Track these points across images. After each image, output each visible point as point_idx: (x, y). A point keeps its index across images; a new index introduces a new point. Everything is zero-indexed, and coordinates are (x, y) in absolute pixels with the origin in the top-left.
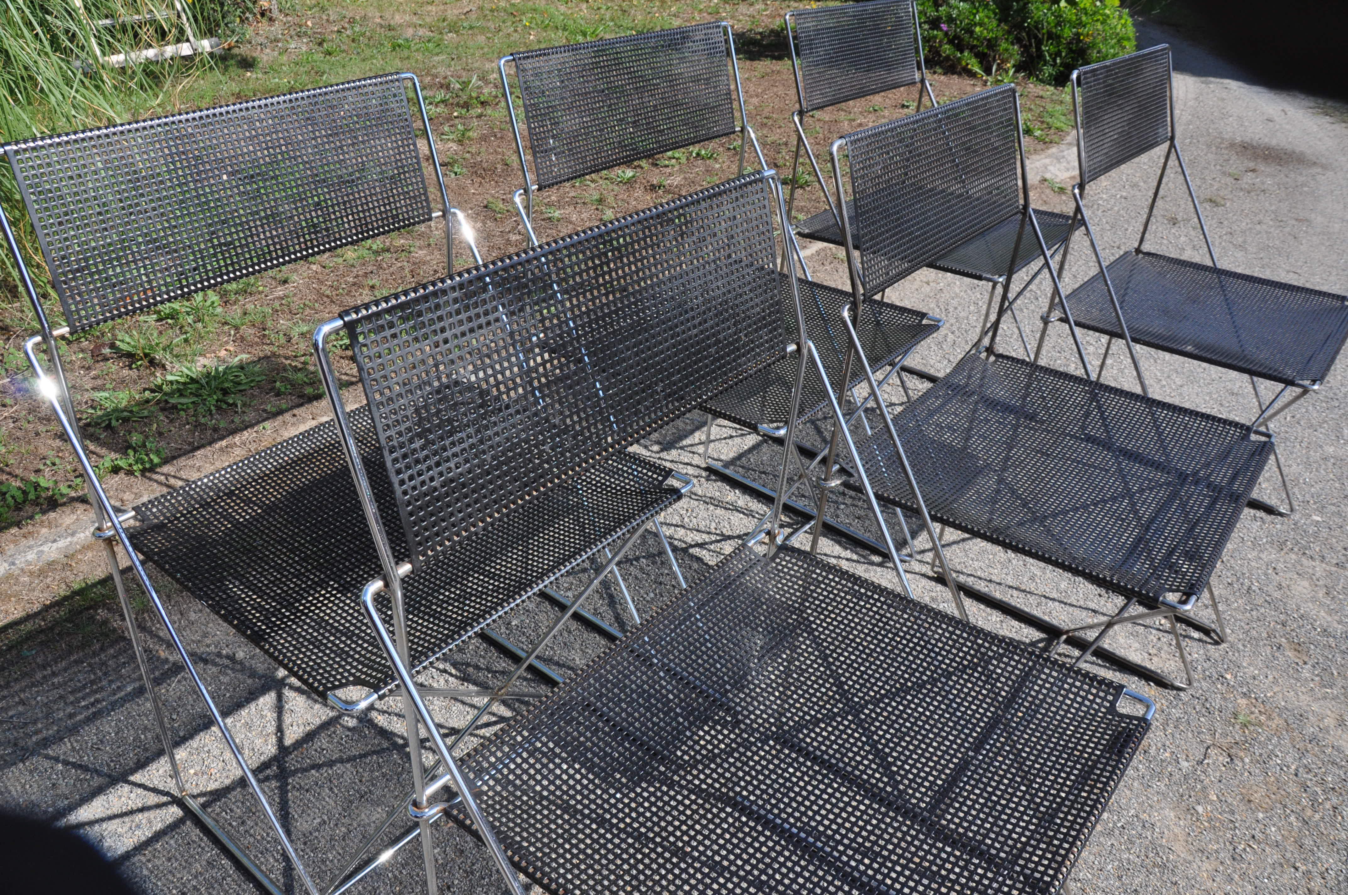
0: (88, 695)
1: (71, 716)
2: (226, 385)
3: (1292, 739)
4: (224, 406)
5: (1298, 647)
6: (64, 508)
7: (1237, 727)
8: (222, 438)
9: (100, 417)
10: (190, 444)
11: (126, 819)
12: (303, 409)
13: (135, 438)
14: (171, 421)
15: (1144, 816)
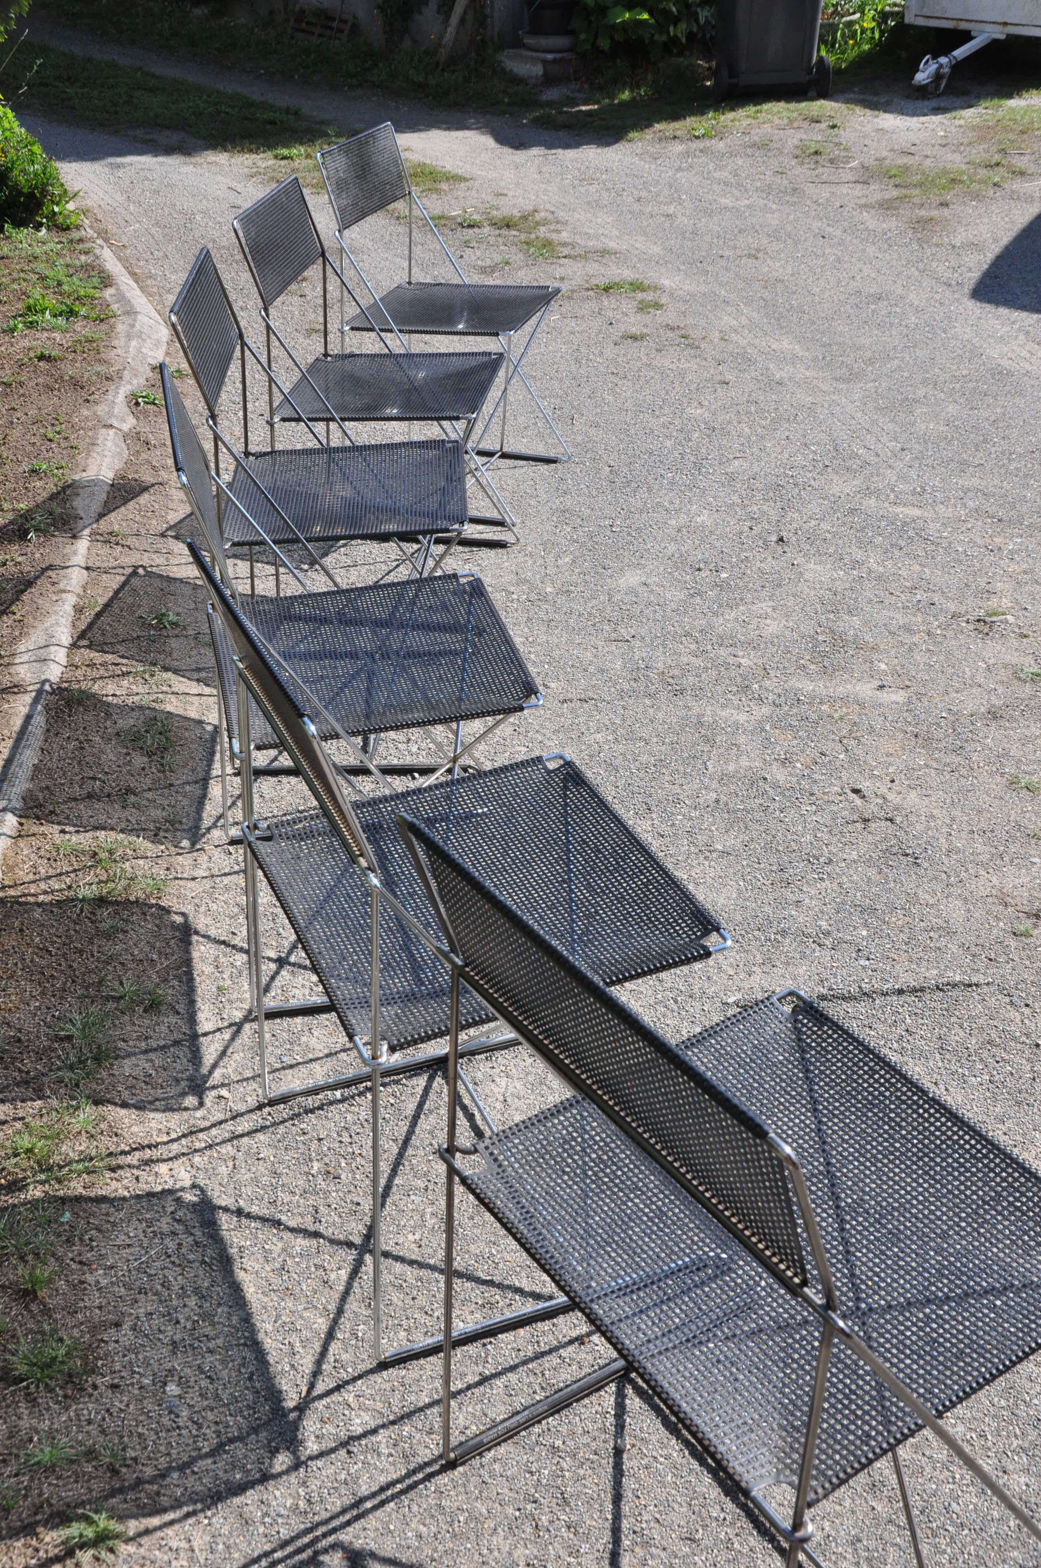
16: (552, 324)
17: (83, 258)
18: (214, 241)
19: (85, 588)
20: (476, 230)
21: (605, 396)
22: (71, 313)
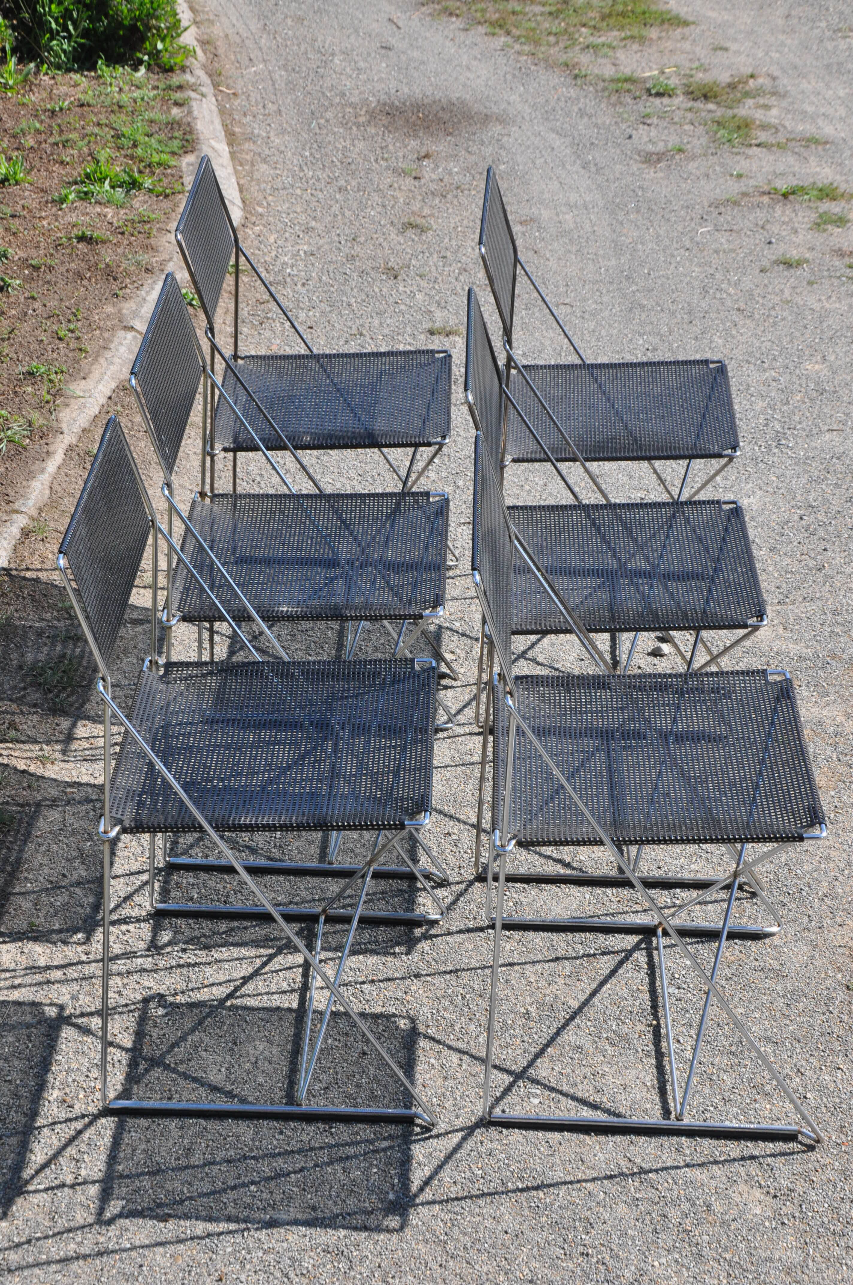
16: (698, 239)
17: (175, 111)
18: (343, 94)
19: (40, 510)
20: (666, 100)
21: (716, 338)
22: (134, 184)
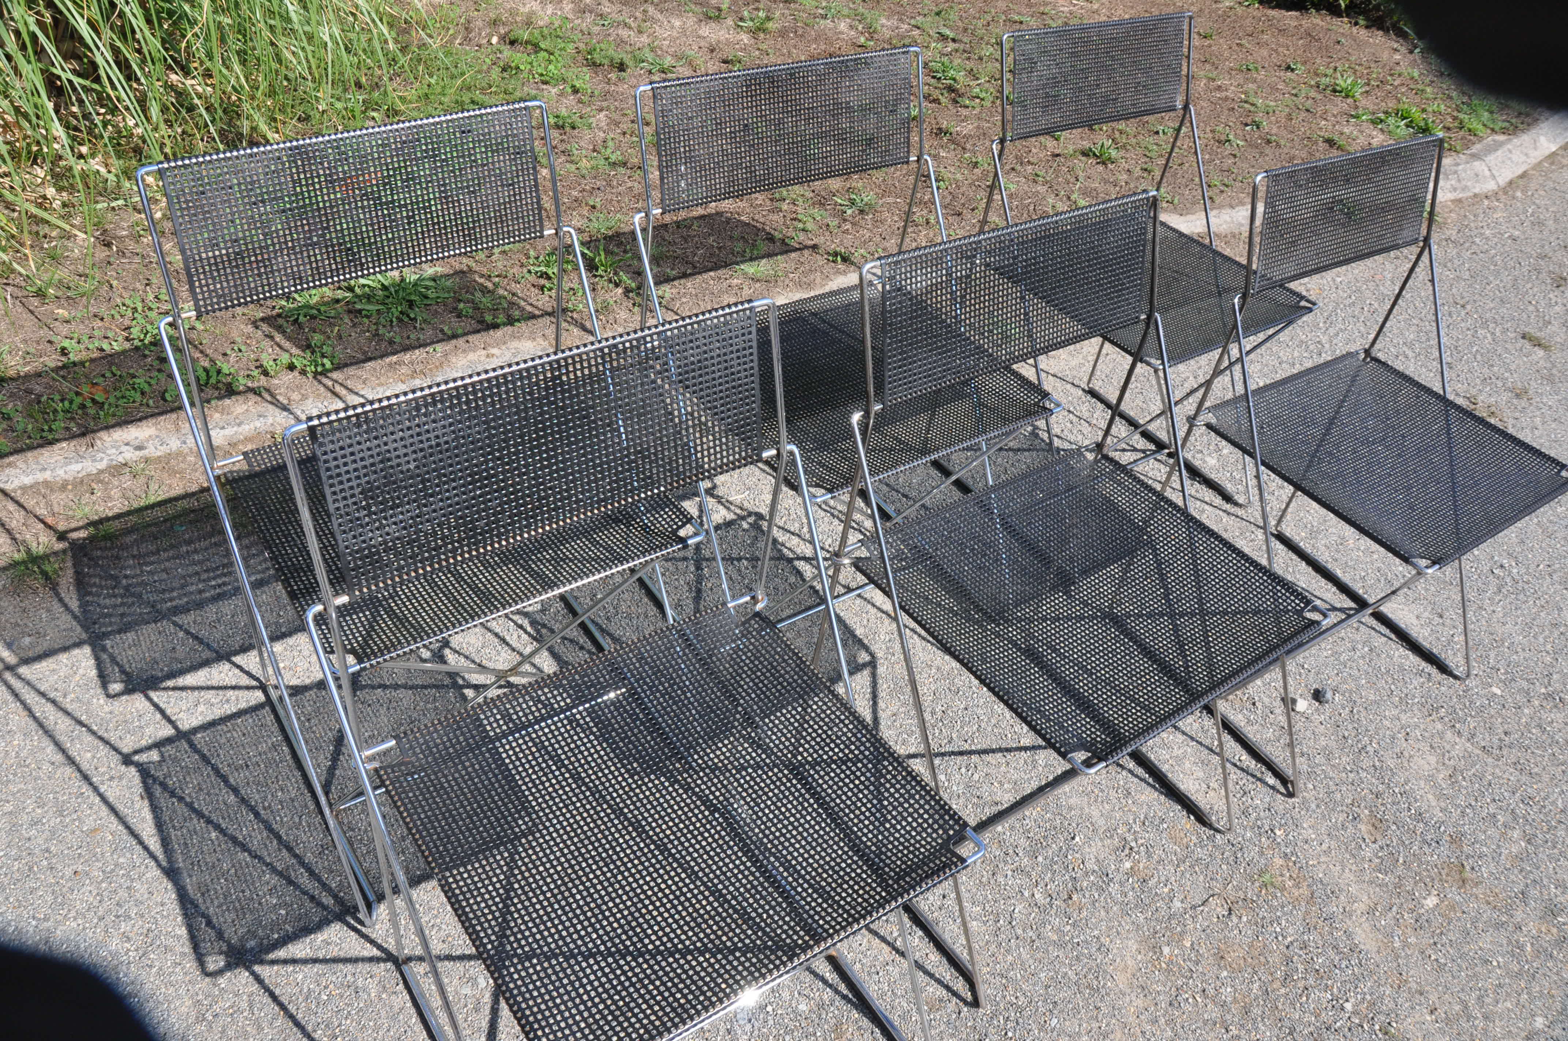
0: (219, 576)
1: (200, 592)
2: (413, 298)
3: (1307, 913)
4: (406, 319)
5: (1378, 824)
6: (239, 397)
7: (1257, 884)
8: (394, 354)
9: (291, 310)
10: (364, 353)
11: (221, 692)
12: (478, 336)
13: (317, 338)
14: (354, 325)
15: (1105, 941)
